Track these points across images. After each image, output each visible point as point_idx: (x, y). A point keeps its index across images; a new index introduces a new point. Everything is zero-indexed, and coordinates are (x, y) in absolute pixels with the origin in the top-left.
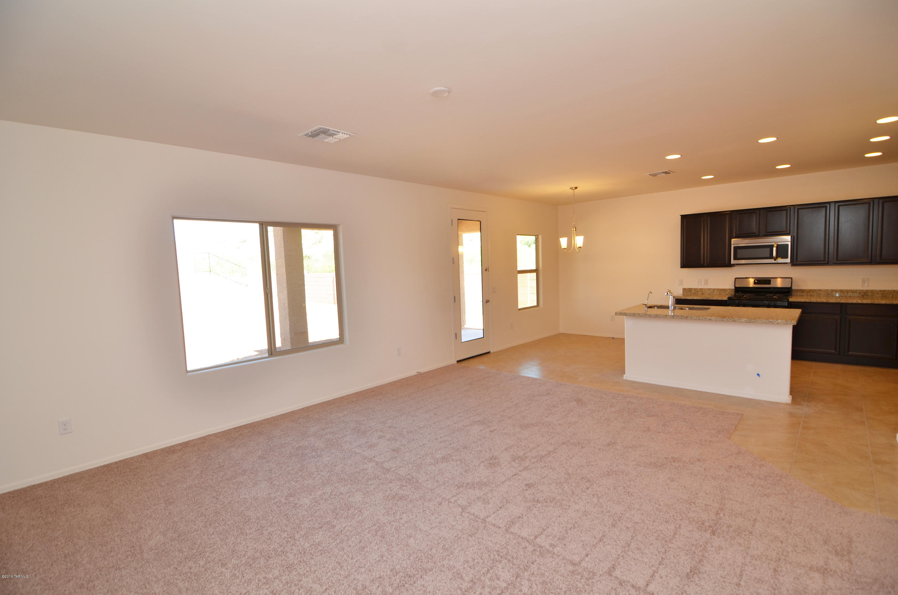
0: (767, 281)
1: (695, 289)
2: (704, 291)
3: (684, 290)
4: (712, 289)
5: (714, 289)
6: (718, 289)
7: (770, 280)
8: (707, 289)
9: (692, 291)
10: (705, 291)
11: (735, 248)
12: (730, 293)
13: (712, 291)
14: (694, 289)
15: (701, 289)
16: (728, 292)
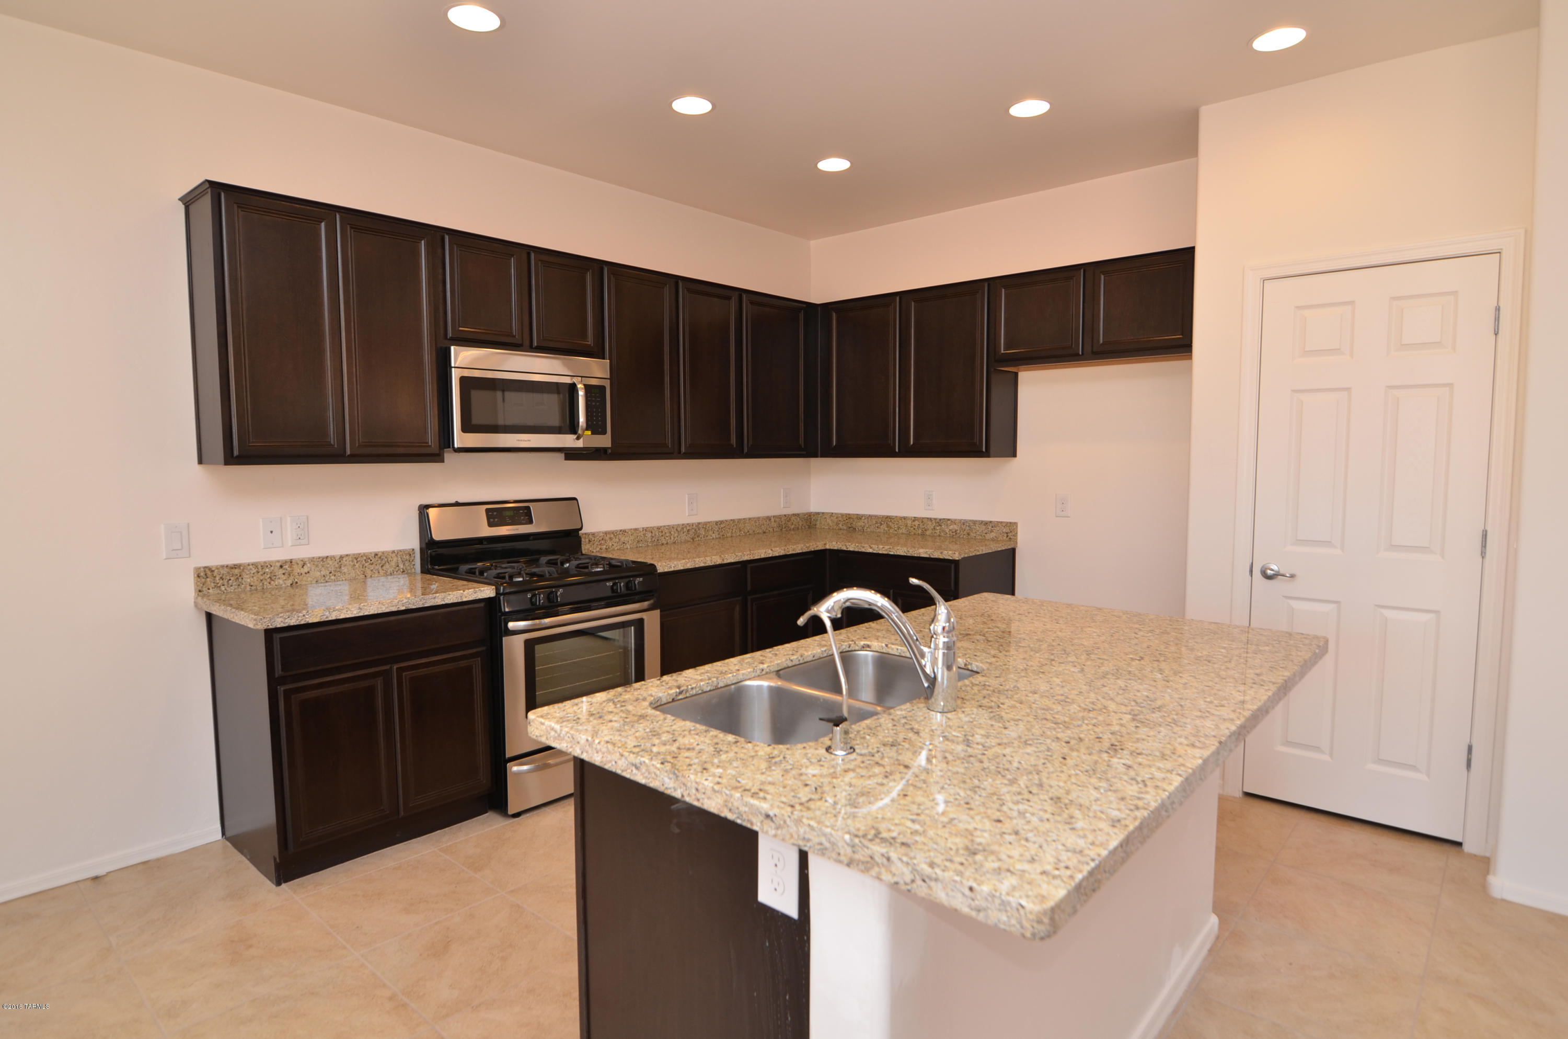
0: (522, 512)
1: (260, 567)
2: (297, 569)
3: (205, 576)
4: (332, 558)
5: (341, 557)
6: (356, 557)
7: (528, 508)
8: (312, 560)
9: (247, 579)
10: (306, 569)
11: (463, 380)
12: (401, 566)
13: (332, 565)
14: (255, 565)
15: (286, 562)
16: (393, 564)
